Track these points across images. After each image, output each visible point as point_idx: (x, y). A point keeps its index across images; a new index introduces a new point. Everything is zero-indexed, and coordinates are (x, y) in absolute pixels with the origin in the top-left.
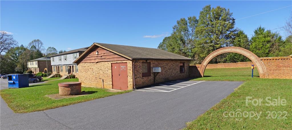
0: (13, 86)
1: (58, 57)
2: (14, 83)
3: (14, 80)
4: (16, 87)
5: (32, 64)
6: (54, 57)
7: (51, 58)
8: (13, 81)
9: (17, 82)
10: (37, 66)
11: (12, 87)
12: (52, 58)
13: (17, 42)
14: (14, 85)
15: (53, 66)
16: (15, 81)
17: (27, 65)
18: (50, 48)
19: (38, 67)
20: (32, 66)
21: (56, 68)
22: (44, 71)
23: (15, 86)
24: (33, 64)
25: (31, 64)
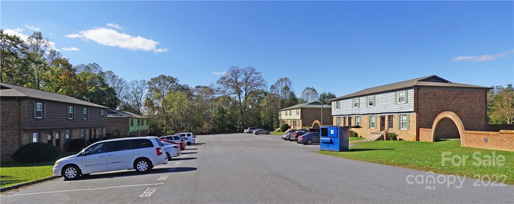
0: (328, 147)
1: (351, 99)
2: (331, 142)
3: (332, 136)
4: (334, 150)
5: (288, 114)
6: (341, 101)
7: (333, 103)
8: (329, 139)
9: (337, 141)
10: (299, 117)
11: (326, 149)
12: (336, 102)
13: (266, 82)
14: (331, 145)
15: (334, 118)
16: (332, 139)
17: (278, 115)
18: (308, 88)
19: (301, 119)
20: (289, 117)
21: (343, 119)
22: (313, 125)
23: (331, 147)
24: (291, 114)
25: (286, 114)
